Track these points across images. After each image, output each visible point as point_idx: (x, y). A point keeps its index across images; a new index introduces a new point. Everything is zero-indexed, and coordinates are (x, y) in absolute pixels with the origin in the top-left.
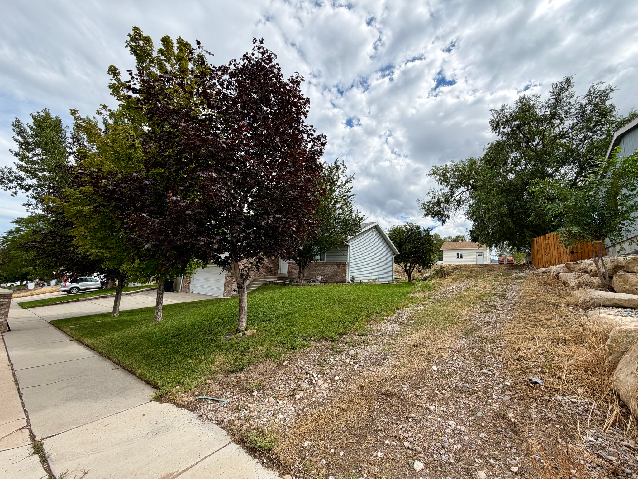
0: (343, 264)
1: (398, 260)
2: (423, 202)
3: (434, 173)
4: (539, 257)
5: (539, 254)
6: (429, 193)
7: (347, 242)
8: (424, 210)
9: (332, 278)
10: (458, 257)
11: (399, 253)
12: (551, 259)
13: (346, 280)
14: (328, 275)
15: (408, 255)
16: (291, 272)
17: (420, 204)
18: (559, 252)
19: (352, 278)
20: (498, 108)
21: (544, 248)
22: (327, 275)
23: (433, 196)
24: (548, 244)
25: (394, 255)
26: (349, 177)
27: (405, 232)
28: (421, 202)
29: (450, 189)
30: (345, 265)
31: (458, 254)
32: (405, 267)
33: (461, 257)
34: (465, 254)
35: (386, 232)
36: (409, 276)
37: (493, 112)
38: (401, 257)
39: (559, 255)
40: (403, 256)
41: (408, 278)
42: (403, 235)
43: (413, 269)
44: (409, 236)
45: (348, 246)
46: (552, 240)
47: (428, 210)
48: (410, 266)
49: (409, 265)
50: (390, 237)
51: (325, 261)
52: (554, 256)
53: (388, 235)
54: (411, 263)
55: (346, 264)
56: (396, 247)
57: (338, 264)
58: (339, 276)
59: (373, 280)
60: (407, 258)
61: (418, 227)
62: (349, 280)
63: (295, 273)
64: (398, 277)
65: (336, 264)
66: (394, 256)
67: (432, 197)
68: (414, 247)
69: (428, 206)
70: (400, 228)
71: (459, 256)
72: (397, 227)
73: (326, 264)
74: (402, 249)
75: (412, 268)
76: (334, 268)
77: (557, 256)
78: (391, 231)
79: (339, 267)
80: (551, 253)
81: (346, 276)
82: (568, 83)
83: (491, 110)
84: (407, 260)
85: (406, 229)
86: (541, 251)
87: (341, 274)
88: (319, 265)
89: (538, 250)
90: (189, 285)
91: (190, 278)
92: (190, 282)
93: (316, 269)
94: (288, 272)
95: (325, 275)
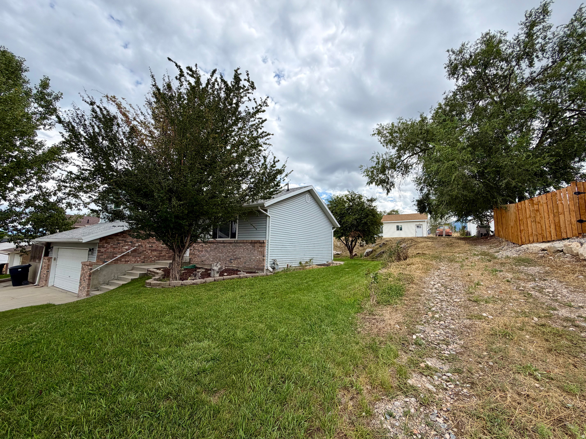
0: (260, 243)
1: (338, 234)
2: (366, 168)
3: (379, 133)
4: (522, 228)
5: (522, 225)
6: (373, 158)
7: (266, 211)
8: (367, 177)
9: (245, 263)
10: (398, 230)
11: (339, 226)
12: (542, 230)
13: (264, 266)
14: (240, 258)
15: (350, 228)
16: (194, 254)
17: (363, 170)
18: (557, 221)
19: (274, 263)
20: (457, 48)
21: (530, 217)
22: (238, 258)
23: (377, 160)
24: (537, 211)
25: (333, 228)
26: (259, 102)
27: (345, 202)
28: (364, 168)
29: (398, 150)
30: (262, 244)
31: (398, 227)
32: (346, 242)
33: (401, 229)
34: (404, 226)
35: (325, 203)
36: (351, 252)
37: (451, 53)
38: (342, 231)
39: (557, 226)
40: (344, 230)
41: (349, 254)
42: (344, 206)
43: (356, 244)
44: (351, 206)
45: (267, 216)
46: (545, 205)
47: (372, 177)
48: (352, 241)
49: (350, 239)
50: (329, 208)
51: (237, 239)
52: (547, 227)
53: (328, 205)
54: (352, 237)
55: (264, 243)
56: (336, 219)
57: (253, 243)
58: (254, 260)
59: (307, 262)
60: (348, 232)
61: (360, 197)
62: (269, 265)
63: (198, 256)
64: (339, 253)
65: (251, 243)
66: (334, 230)
67: (375, 163)
68: (356, 219)
69: (372, 172)
70: (340, 198)
71: (399, 228)
72: (338, 197)
73: (237, 242)
74: (343, 221)
75: (353, 243)
76: (247, 249)
77: (553, 226)
78: (330, 202)
79: (254, 247)
80: (543, 222)
81: (264, 260)
82: (545, 11)
83: (448, 51)
84: (349, 234)
85: (348, 199)
86: (525, 220)
87: (257, 258)
88: (229, 244)
89: (520, 219)
90: (47, 276)
91: (49, 265)
92: (48, 271)
93: (225, 250)
94: (190, 255)
95: (236, 258)
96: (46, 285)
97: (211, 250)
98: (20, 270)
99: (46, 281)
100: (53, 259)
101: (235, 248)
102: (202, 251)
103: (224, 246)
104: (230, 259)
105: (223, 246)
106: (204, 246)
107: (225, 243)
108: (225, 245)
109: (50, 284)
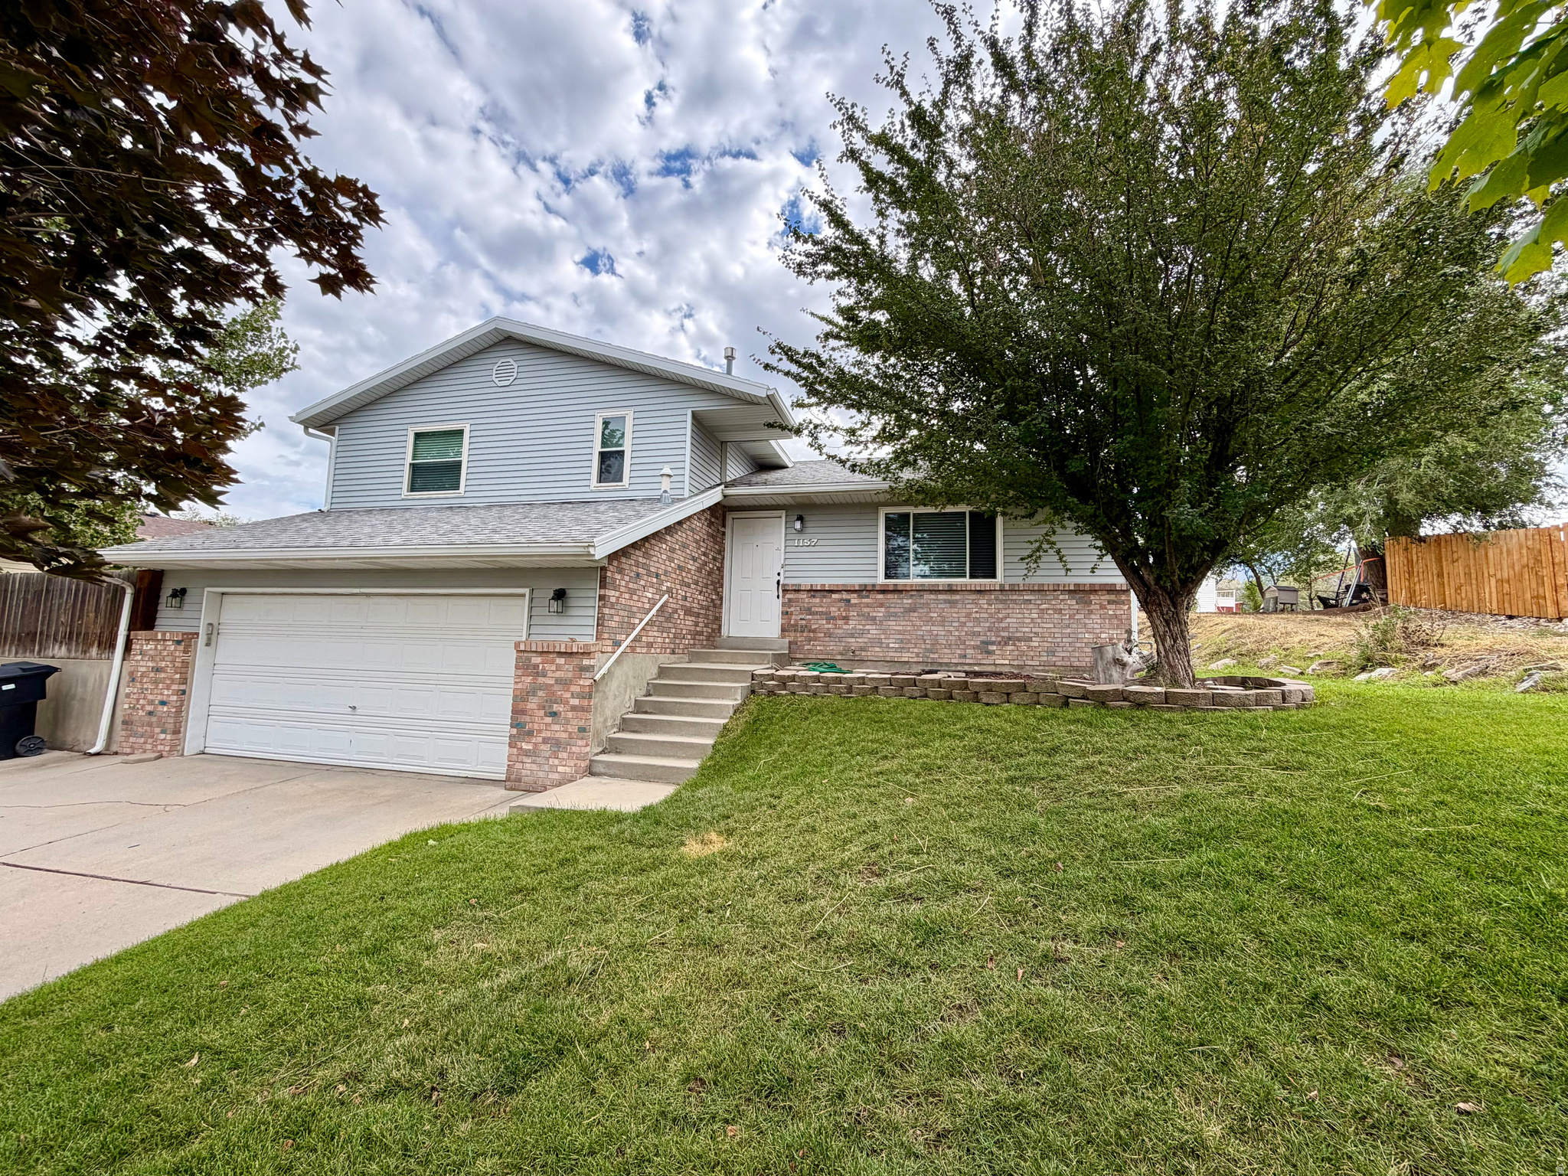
0: (1112, 592)
5: (1561, 574)
9: (1051, 653)
14: (1028, 639)
16: (808, 629)
22: (1019, 640)
30: (1120, 595)
51: (1000, 579)
55: (1126, 592)
57: (1085, 592)
58: (1088, 643)
63: (829, 636)
65: (1070, 592)
73: (1003, 590)
76: (1058, 611)
79: (1089, 603)
87: (1103, 636)
88: (974, 597)
89: (1557, 560)
90: (179, 712)
91: (186, 664)
92: (184, 692)
93: (952, 613)
94: (783, 630)
95: (1009, 638)
96: (176, 749)
97: (889, 616)
98: (12, 686)
99: (176, 732)
100: (202, 640)
101: (1001, 606)
102: (846, 619)
103: (952, 603)
104: (983, 642)
105: (946, 601)
106: (853, 601)
107: (956, 592)
108: (958, 597)
109: (191, 746)
